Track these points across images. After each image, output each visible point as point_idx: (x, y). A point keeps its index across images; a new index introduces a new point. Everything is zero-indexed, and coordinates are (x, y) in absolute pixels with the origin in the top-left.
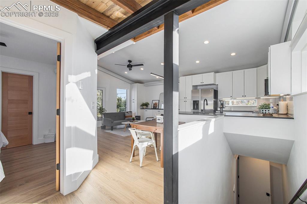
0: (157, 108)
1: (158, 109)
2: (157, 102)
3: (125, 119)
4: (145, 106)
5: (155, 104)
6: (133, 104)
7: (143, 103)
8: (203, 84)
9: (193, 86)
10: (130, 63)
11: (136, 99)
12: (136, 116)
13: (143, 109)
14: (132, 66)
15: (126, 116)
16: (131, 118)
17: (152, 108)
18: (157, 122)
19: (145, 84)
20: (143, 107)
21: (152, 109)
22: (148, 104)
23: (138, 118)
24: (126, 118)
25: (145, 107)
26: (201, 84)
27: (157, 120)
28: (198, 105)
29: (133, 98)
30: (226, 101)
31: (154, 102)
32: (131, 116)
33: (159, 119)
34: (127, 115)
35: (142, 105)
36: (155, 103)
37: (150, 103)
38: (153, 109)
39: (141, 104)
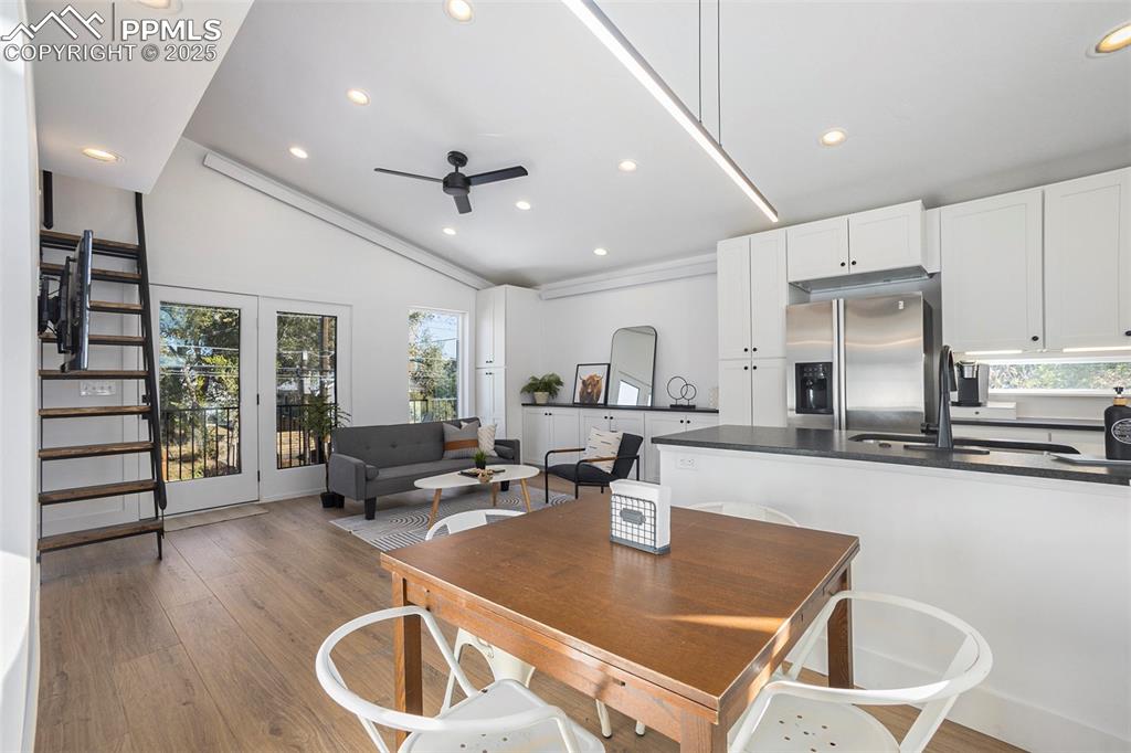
0: (601, 401)
1: (605, 406)
2: (601, 372)
3: (441, 457)
4: (542, 390)
5: (590, 384)
6: (486, 382)
7: (534, 379)
8: (855, 270)
9: (793, 285)
10: (461, 170)
11: (500, 361)
12: (497, 442)
13: (534, 404)
14: (467, 182)
15: (448, 439)
16: (474, 452)
17: (577, 400)
18: (617, 534)
19: (544, 287)
20: (534, 398)
21: (574, 405)
22: (559, 383)
23: (508, 451)
24: (450, 453)
25: (541, 396)
26: (844, 271)
27: (617, 519)
28: (824, 386)
29: (486, 355)
30: (991, 363)
31: (585, 373)
32: (476, 443)
33: (632, 516)
34: (452, 433)
35: (530, 385)
36: (591, 377)
37: (567, 377)
38: (582, 405)
39: (525, 384)
